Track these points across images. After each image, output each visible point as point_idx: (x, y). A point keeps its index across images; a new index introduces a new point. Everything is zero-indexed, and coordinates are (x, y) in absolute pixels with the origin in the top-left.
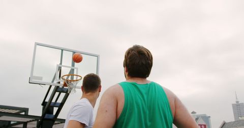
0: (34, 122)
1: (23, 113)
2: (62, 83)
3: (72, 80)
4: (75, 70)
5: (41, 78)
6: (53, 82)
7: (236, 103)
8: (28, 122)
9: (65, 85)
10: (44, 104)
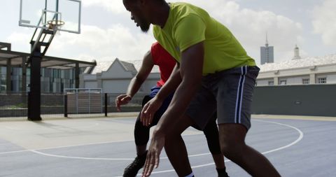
0: (18, 59)
1: (6, 49)
2: (48, 26)
3: (57, 25)
4: (59, 15)
5: (29, 22)
6: (39, 24)
7: (265, 46)
8: (12, 58)
9: (50, 28)
10: (32, 42)
